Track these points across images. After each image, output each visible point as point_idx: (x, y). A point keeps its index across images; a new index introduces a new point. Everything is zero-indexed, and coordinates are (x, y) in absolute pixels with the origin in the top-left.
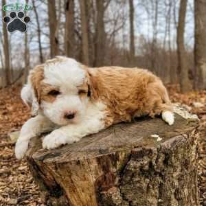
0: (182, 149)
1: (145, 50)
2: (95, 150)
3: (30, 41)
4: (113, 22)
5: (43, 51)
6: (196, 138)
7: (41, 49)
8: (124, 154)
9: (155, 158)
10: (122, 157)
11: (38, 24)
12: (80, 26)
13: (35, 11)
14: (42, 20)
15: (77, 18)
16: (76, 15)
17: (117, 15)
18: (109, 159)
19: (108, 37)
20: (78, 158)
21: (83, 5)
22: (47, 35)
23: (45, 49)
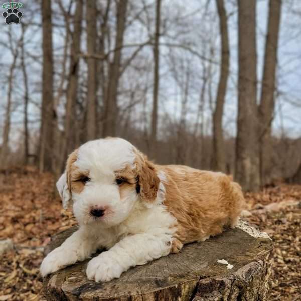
0: (258, 281)
1: (168, 134)
2: (149, 281)
3: (14, 110)
4: (129, 94)
5: (29, 126)
6: (270, 265)
7: (26, 122)
8: (187, 287)
9: (227, 294)
10: (184, 291)
11: (27, 88)
12: (84, 95)
13: (24, 70)
14: (32, 84)
15: (82, 85)
16: (81, 80)
17: (135, 85)
18: (169, 295)
19: (121, 113)
20: (130, 293)
21: (92, 69)
22: (36, 104)
23: (32, 122)
